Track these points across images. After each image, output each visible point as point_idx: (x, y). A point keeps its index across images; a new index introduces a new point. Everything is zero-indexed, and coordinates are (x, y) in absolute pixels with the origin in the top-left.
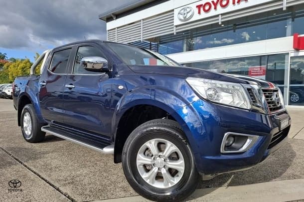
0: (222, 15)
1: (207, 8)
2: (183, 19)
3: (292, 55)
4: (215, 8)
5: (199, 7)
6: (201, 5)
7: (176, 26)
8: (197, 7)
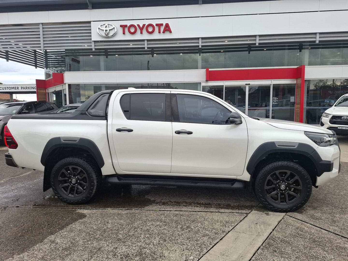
0: (148, 40)
1: (132, 30)
2: (104, 35)
3: (203, 84)
4: (141, 33)
5: (123, 27)
6: (126, 26)
7: (95, 42)
8: (121, 26)
